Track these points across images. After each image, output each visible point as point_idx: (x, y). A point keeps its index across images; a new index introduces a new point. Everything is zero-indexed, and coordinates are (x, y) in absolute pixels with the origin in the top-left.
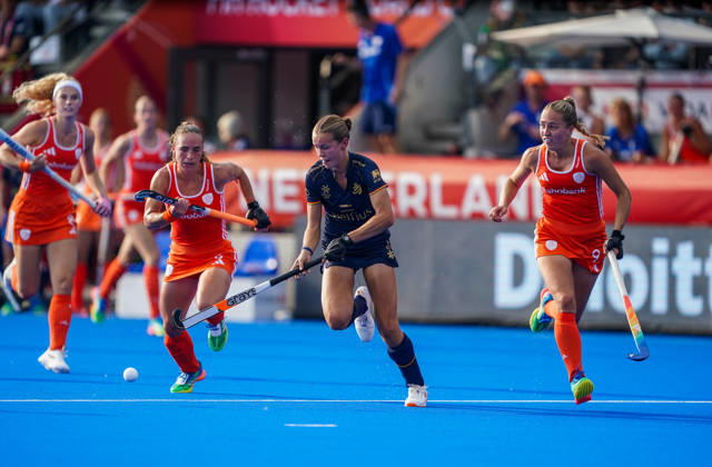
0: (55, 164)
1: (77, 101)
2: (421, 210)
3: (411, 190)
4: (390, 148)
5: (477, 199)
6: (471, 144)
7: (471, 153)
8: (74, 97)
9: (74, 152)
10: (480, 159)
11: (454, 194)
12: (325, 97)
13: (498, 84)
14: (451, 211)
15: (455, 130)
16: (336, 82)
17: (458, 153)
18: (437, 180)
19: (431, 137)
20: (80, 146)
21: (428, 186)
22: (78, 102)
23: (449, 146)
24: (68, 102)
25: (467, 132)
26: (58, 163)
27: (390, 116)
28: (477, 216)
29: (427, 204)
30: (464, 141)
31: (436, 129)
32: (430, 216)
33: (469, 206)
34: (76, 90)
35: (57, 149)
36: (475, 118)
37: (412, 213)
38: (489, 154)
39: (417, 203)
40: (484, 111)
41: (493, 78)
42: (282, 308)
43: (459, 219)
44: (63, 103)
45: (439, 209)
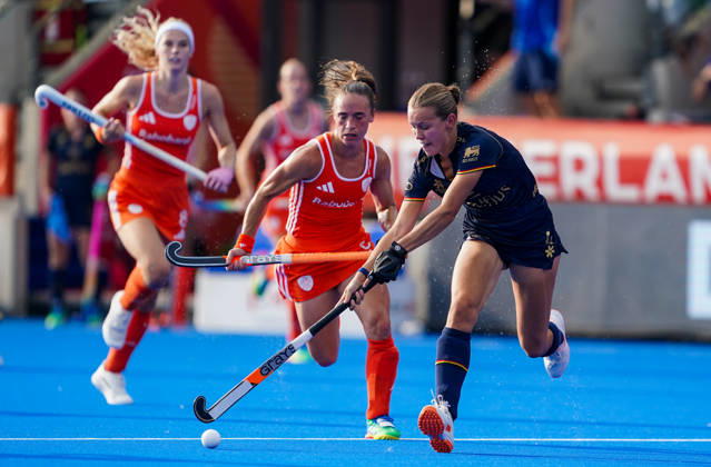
0: (155, 136)
1: (187, 49)
2: (591, 191)
3: (579, 165)
4: (552, 111)
5: (664, 176)
6: (656, 105)
7: (656, 117)
8: (183, 44)
9: (181, 120)
10: (669, 125)
11: (634, 171)
12: (466, 44)
13: (692, 26)
14: (630, 193)
15: (635, 86)
16: (480, 25)
17: (639, 117)
18: (612, 152)
19: (604, 95)
20: (194, 112)
21: (601, 161)
22: (188, 51)
23: (627, 108)
24: (174, 50)
25: (651, 89)
26: (160, 134)
27: (550, 68)
28: (665, 199)
29: (600, 183)
30: (647, 101)
31: (611, 86)
32: (603, 198)
33: (654, 186)
34: (184, 34)
35: (157, 116)
36: (661, 71)
37: (580, 195)
38: (679, 118)
39: (586, 182)
40: (673, 62)
41: (685, 18)
42: (411, 318)
43: (641, 203)
44: (167, 52)
45: (616, 191)
